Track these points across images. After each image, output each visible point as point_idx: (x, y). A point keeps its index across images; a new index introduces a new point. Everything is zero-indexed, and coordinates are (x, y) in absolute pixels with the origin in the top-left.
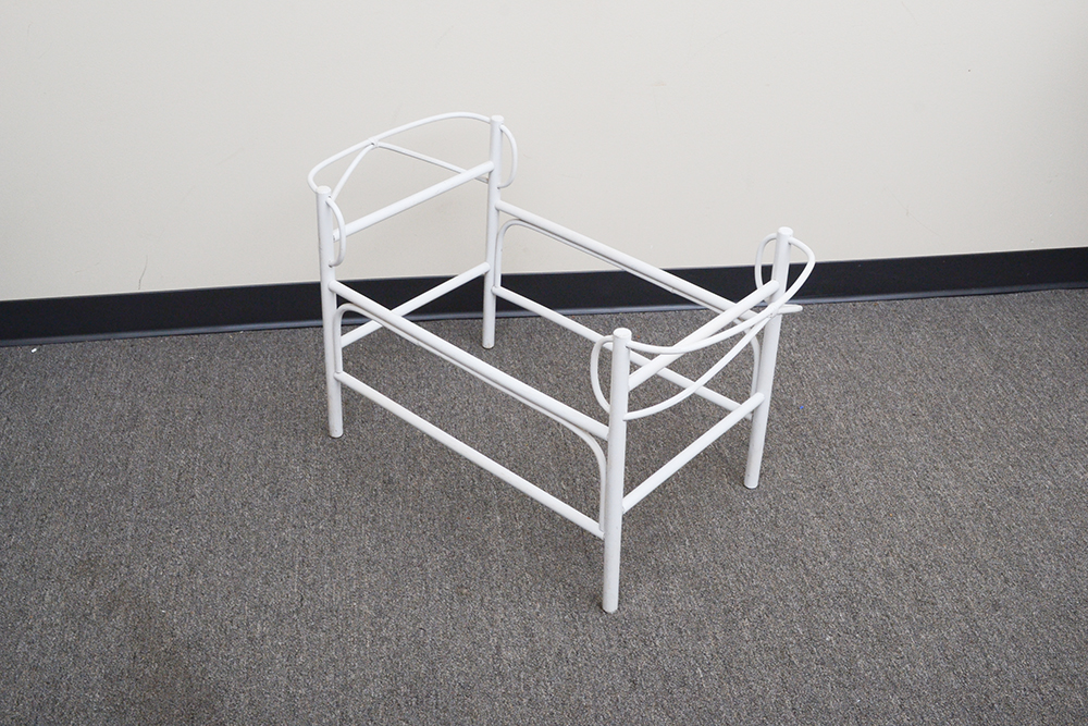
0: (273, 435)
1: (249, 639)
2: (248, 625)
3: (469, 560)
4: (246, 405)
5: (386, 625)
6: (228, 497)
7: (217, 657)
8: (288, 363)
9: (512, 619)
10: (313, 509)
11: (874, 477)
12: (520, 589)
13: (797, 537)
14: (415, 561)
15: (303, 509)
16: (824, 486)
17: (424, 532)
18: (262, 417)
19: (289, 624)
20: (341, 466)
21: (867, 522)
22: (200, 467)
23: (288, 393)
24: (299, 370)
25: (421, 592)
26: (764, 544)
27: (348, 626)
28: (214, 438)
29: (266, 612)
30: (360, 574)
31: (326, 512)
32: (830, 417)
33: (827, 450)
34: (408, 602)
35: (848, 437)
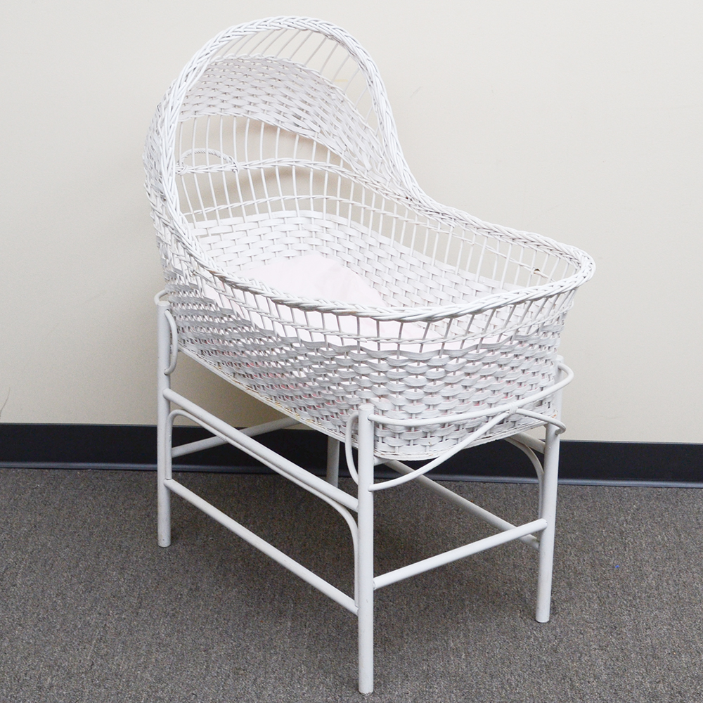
0: (98, 548)
1: (38, 687)
2: (40, 678)
3: (253, 651)
4: (79, 523)
5: (162, 690)
6: (45, 588)
7: (7, 697)
8: (126, 496)
9: (279, 695)
10: (119, 603)
11: (670, 624)
12: (293, 675)
13: (573, 661)
14: (202, 647)
15: (111, 603)
16: (616, 627)
17: (217, 628)
18: (91, 534)
19: (76, 680)
20: (154, 575)
21: (649, 657)
22: (25, 565)
23: (121, 518)
24: (135, 502)
25: (201, 669)
26: (538, 664)
27: (128, 686)
28: (44, 545)
29: (58, 670)
30: (149, 652)
31: (131, 606)
32: (643, 576)
33: (630, 600)
34: (188, 675)
35: (656, 592)
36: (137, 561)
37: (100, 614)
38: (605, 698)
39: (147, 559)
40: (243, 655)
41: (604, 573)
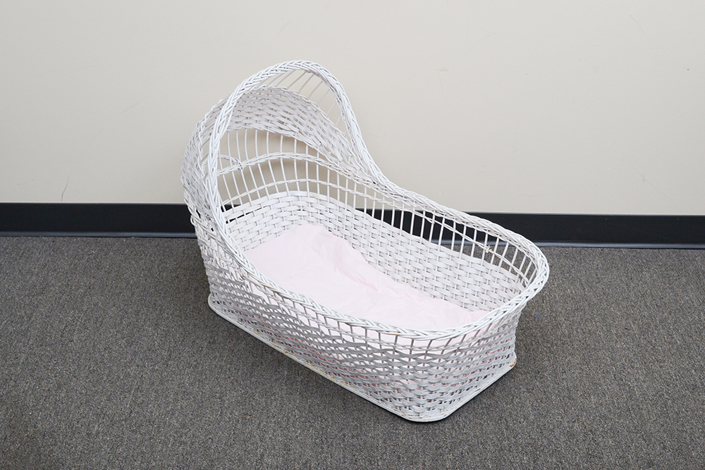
0: (138, 306)
1: (87, 434)
2: (89, 425)
3: (257, 398)
4: (124, 285)
5: (186, 434)
6: (96, 343)
7: (62, 444)
8: (161, 260)
9: (277, 438)
10: (154, 356)
11: (581, 369)
12: (288, 420)
13: (507, 403)
14: (218, 395)
15: (146, 355)
16: (539, 372)
17: (229, 377)
18: (133, 294)
19: (118, 427)
20: (181, 330)
21: (565, 398)
22: (81, 323)
23: (156, 280)
24: (168, 265)
25: (216, 415)
26: (480, 406)
27: (159, 432)
28: (96, 305)
29: (103, 418)
30: (176, 400)
31: (163, 359)
32: (558, 326)
33: (549, 347)
34: (206, 421)
35: (569, 340)
36: (168, 318)
37: (138, 366)
38: (533, 437)
39: (176, 316)
40: (250, 401)
41: (528, 323)
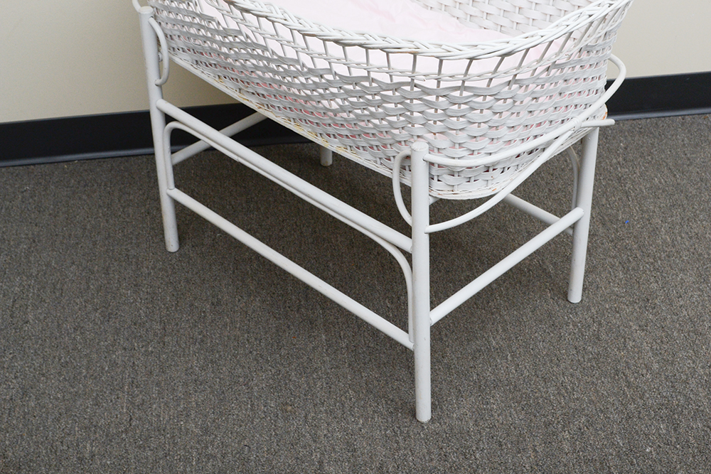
0: (105, 262)
1: (79, 458)
2: (78, 445)
3: (294, 378)
4: (79, 232)
5: (212, 442)
6: (61, 322)
8: (120, 190)
9: (335, 434)
10: (143, 332)
11: (699, 289)
12: (343, 406)
13: (619, 350)
14: (241, 380)
15: (133, 332)
16: (648, 300)
17: (251, 352)
18: (95, 244)
19: (118, 443)
20: (171, 289)
21: (691, 334)
22: (34, 293)
23: (121, 219)
24: (131, 197)
25: (246, 410)
26: (586, 357)
27: (175, 444)
28: (48, 265)
29: (95, 433)
30: (187, 394)
31: (155, 335)
32: (655, 231)
33: (652, 263)
34: (234, 420)
35: (674, 250)
36: (149, 274)
37: (125, 349)
38: (664, 394)
39: (159, 269)
40: (286, 384)
41: (617, 232)
